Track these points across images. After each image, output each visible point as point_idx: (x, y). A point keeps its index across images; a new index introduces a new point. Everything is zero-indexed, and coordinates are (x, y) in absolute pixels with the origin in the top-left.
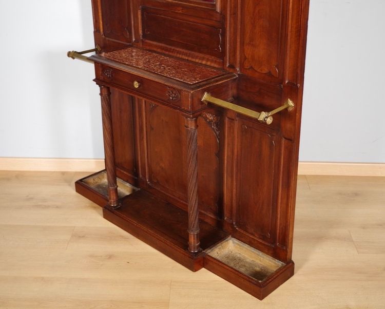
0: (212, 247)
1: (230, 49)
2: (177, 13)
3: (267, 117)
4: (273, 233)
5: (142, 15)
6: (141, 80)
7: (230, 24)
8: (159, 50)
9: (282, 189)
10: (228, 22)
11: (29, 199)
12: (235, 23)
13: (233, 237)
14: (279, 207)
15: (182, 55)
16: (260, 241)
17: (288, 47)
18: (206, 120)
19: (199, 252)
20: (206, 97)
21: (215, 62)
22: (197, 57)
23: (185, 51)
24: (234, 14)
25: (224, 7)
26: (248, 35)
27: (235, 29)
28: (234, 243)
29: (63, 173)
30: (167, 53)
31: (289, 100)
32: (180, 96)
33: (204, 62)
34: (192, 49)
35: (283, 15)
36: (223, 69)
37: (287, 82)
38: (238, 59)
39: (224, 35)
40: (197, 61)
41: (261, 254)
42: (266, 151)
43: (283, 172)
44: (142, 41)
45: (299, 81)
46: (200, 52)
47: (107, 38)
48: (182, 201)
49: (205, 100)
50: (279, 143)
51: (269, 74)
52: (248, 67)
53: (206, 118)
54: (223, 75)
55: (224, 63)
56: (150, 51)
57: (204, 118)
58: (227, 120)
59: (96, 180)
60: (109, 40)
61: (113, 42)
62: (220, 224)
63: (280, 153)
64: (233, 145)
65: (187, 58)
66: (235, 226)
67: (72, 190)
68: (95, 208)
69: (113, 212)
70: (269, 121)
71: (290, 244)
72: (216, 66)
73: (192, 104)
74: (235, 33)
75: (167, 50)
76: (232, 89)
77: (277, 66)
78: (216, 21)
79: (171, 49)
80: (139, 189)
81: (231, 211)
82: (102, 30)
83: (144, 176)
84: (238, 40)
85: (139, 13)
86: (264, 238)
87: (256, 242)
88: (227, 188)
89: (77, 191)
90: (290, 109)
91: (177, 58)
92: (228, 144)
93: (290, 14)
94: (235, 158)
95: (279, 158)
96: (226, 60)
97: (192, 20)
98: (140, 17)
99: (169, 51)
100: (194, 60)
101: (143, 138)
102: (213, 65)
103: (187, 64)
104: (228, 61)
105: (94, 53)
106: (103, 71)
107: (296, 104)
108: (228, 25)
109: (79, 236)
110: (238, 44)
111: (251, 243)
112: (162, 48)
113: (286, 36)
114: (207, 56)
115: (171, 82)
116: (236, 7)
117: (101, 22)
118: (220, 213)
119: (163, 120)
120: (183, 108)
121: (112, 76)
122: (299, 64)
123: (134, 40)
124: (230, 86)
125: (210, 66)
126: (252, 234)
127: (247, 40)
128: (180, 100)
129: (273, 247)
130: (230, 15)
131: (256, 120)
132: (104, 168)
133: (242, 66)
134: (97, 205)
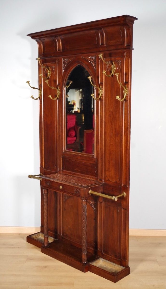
0: (93, 262)
1: (100, 173)
2: (78, 159)
3: (115, 198)
4: (120, 254)
5: (63, 160)
6: (63, 185)
7: (100, 163)
8: (69, 174)
9: (123, 232)
10: (99, 162)
11: (4, 244)
12: (102, 162)
13: (102, 258)
14: (122, 240)
15: (80, 176)
16: (114, 258)
17: (123, 171)
18: (90, 204)
19: (87, 263)
20: (90, 191)
21: (94, 178)
22: (86, 177)
23: (81, 174)
24: (102, 159)
25: (97, 156)
26: (107, 167)
27: (102, 165)
28: (102, 260)
29: (20, 234)
30: (73, 175)
31: (124, 192)
32: (80, 191)
33: (89, 179)
34: (84, 173)
35: (120, 159)
36: (97, 181)
37: (123, 185)
38: (103, 177)
39: (97, 167)
40: (86, 178)
41: (115, 264)
42: (115, 215)
43: (123, 224)
44: (62, 171)
45: (128, 184)
46: (87, 174)
47: (46, 170)
48: (78, 243)
49: (90, 193)
50: (121, 211)
51: (116, 182)
52: (107, 180)
53: (90, 203)
54: (97, 183)
55: (97, 179)
56: (65, 174)
57: (89, 203)
58: (99, 203)
59: (36, 236)
60: (47, 171)
61: (49, 171)
62: (96, 252)
63: (121, 215)
64: (102, 213)
65: (82, 177)
66: (103, 253)
67: (25, 241)
68: (36, 248)
69: (46, 249)
70: (116, 199)
71: (127, 258)
72: (94, 180)
73: (85, 194)
74: (102, 166)
75: (73, 174)
76: (101, 189)
77: (119, 179)
78: (94, 162)
79: (75, 173)
80: (57, 240)
81: (101, 245)
82: (44, 166)
83: (60, 233)
84: (103, 169)
85: (61, 159)
86: (116, 256)
87: (112, 259)
88: (99, 234)
89: (27, 241)
90: (125, 196)
91: (77, 177)
92: (100, 214)
93: (123, 158)
94: (103, 219)
95: (121, 218)
96: (98, 177)
97: (84, 161)
98: (61, 160)
99: (74, 175)
100: (85, 178)
101: (60, 214)
102: (93, 179)
103: (82, 179)
104: (99, 178)
105: (39, 176)
106: (46, 182)
107: (127, 194)
108: (99, 163)
109: (30, 259)
110: (103, 171)
111: (110, 260)
112: (71, 174)
113: (122, 167)
114: (90, 176)
115: (76, 185)
116: (102, 156)
117: (44, 163)
118: (96, 247)
119: (70, 205)
120: (81, 196)
121: (50, 184)
122: (127, 178)
123: (58, 170)
124: (100, 188)
125: (92, 180)
126: (111, 255)
127: (107, 169)
128: (80, 193)
129: (120, 260)
130: (100, 159)
131: (111, 200)
132: (40, 231)
133: (105, 179)
134: (37, 247)
